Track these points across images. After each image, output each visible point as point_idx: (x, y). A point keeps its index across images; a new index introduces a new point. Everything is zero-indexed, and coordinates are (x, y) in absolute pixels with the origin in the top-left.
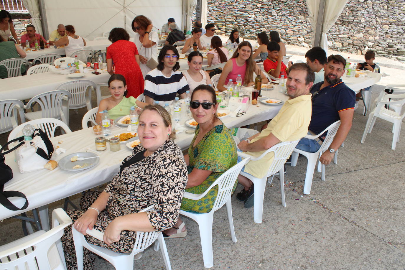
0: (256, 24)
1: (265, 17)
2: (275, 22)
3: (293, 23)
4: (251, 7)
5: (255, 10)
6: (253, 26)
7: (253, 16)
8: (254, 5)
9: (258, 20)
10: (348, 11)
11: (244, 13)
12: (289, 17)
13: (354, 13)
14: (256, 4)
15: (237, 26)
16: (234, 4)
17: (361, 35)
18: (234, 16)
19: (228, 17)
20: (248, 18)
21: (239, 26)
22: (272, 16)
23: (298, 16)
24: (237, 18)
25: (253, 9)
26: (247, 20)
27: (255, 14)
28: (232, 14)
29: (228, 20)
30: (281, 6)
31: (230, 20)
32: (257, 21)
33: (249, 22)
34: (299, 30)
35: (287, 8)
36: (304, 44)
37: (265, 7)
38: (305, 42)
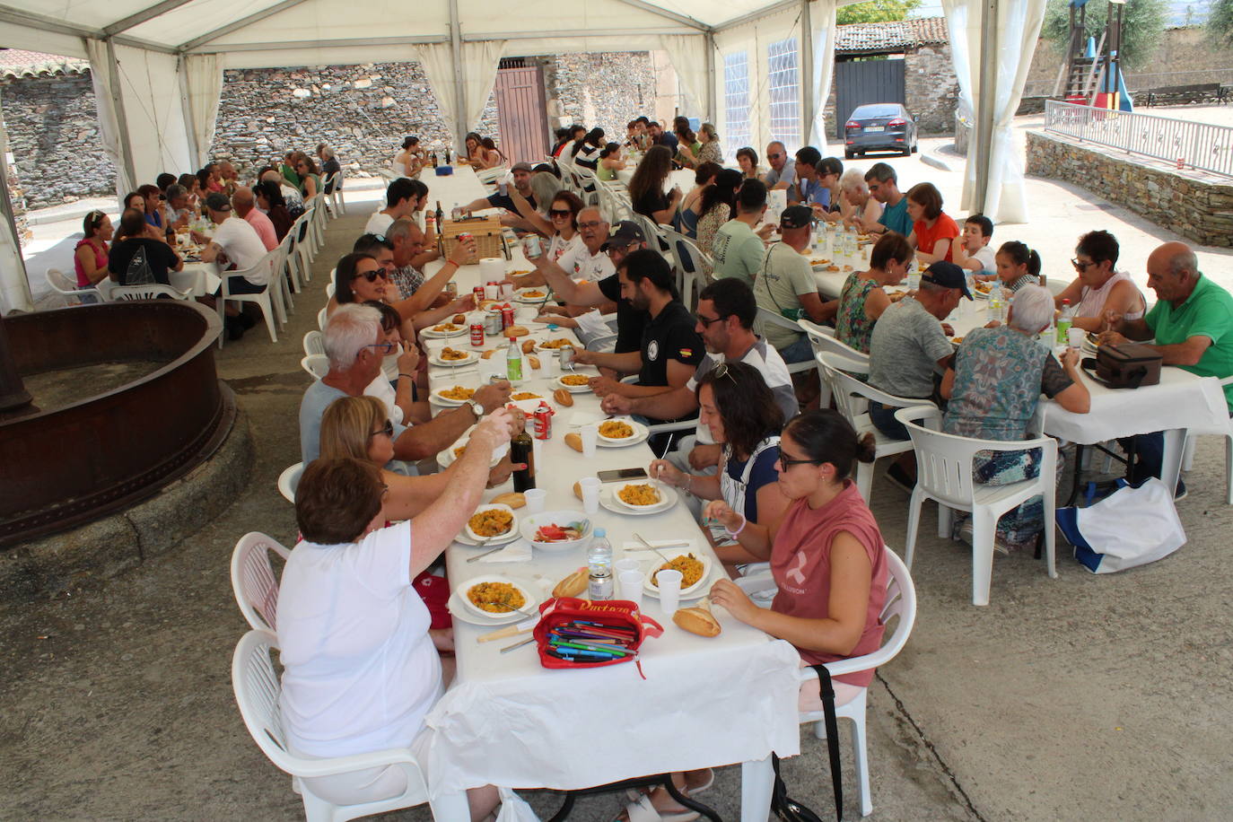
0: (273, 155)
1: (286, 140)
2: (305, 146)
3: (334, 141)
4: (257, 126)
5: (265, 129)
6: (269, 160)
7: (266, 141)
8: (260, 121)
9: (276, 146)
10: (410, 108)
11: (248, 139)
12: (327, 133)
13: (420, 111)
14: (264, 118)
15: (240, 165)
16: (225, 124)
17: (438, 142)
18: (230, 146)
19: (219, 150)
20: (258, 146)
21: (243, 163)
22: (297, 135)
23: (341, 129)
24: (235, 150)
25: (261, 129)
26: (255, 151)
27: (267, 137)
28: (225, 144)
29: (220, 155)
30: (308, 115)
31: (224, 155)
32: (273, 148)
33: (261, 153)
34: (347, 152)
35: (319, 117)
36: (361, 173)
37: (283, 121)
38: (363, 170)
